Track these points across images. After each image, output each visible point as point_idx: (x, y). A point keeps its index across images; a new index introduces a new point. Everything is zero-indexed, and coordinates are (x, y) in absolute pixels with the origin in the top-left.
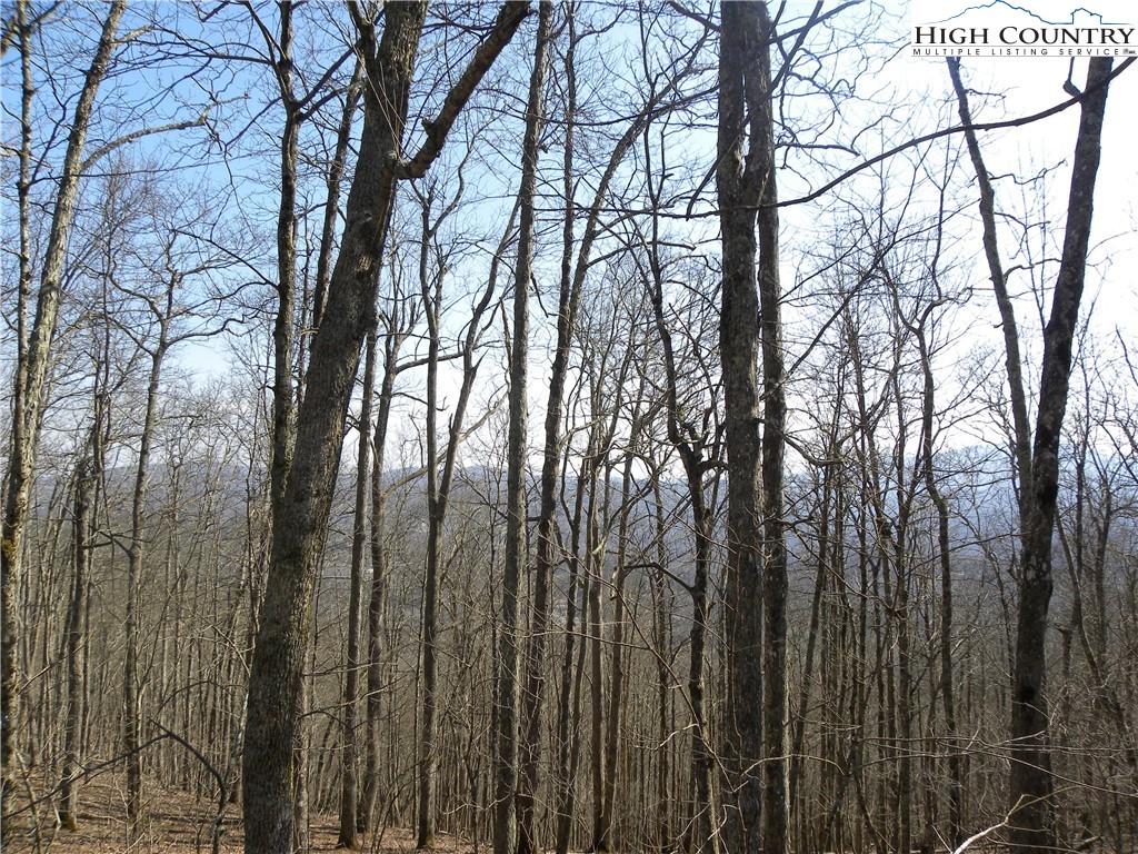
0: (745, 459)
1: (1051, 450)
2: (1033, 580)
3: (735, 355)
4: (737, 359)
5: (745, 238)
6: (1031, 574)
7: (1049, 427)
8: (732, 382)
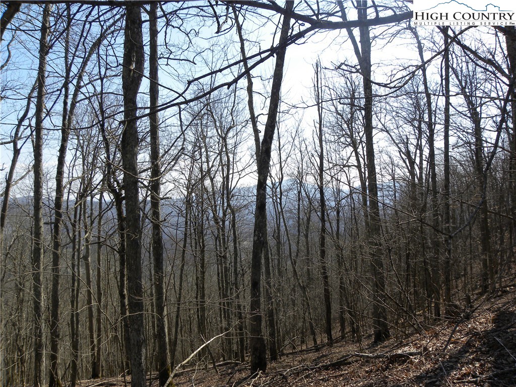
0: (132, 197)
1: (263, 190)
2: (257, 240)
3: (127, 154)
4: (128, 156)
5: (132, 105)
6: (256, 238)
7: (262, 181)
8: (126, 165)
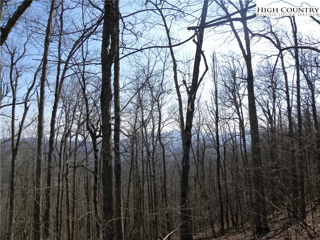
0: (107, 135)
1: (189, 132)
2: (185, 165)
3: (104, 105)
4: (105, 107)
5: (108, 72)
6: (184, 164)
7: (188, 126)
8: (104, 113)
